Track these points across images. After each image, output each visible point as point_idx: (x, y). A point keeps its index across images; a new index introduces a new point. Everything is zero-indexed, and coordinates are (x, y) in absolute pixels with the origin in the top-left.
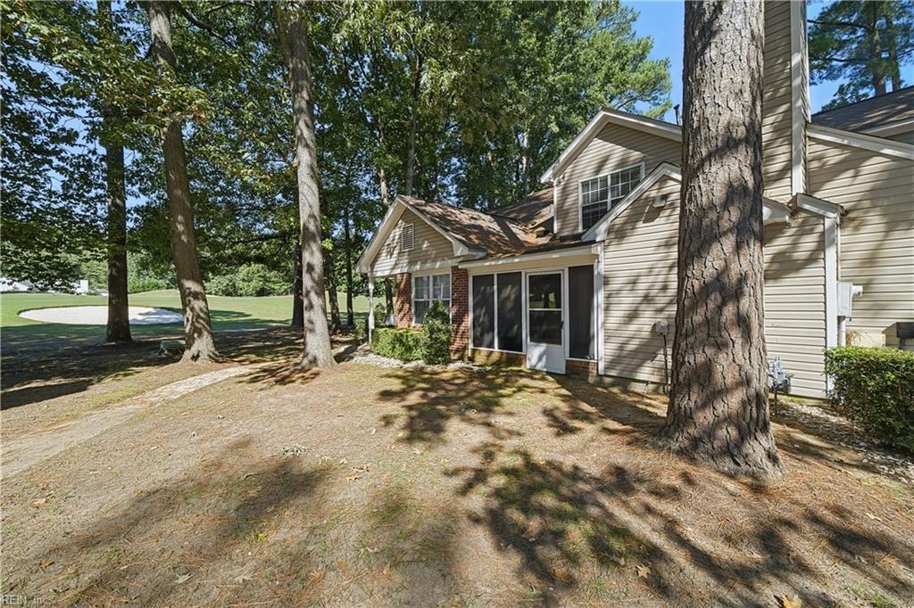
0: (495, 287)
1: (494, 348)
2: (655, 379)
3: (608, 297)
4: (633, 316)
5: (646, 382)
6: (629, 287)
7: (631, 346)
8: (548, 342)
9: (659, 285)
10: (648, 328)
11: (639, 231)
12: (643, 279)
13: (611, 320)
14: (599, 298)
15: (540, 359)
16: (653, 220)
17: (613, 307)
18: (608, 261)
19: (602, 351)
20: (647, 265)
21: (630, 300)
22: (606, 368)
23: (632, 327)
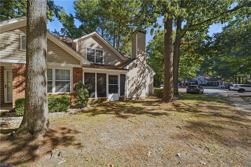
0: (96, 77)
1: (95, 98)
2: (136, 97)
3: (129, 81)
4: (132, 85)
5: (134, 98)
6: (132, 80)
7: (132, 92)
8: (114, 93)
9: (136, 80)
10: (135, 88)
11: (134, 69)
12: (134, 78)
13: (129, 86)
14: (127, 82)
15: (112, 98)
16: (136, 68)
17: (129, 84)
18: (128, 74)
19: (127, 93)
20: (135, 76)
21: (132, 82)
22: (128, 97)
23: (132, 88)
